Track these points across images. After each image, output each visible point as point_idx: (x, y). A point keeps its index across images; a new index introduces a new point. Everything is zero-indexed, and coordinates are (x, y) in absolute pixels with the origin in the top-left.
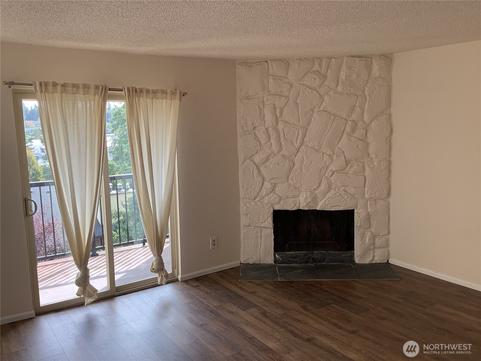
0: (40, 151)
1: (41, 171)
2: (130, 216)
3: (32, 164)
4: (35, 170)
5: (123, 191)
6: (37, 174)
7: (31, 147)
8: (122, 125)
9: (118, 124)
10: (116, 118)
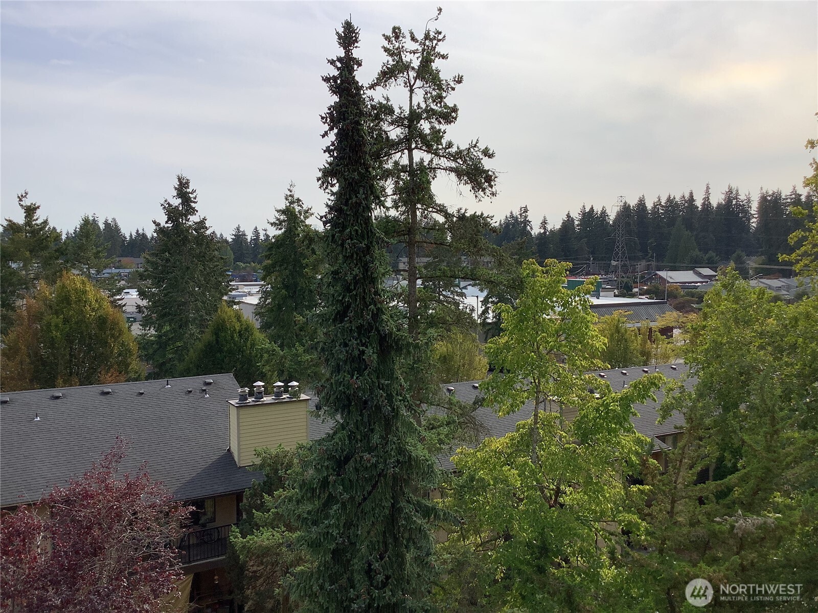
0: (134, 309)
1: (133, 346)
2: (316, 488)
3: (119, 334)
4: (123, 344)
5: (285, 398)
6: (127, 354)
7: (120, 302)
8: (280, 266)
9: (273, 265)
10: (271, 254)
